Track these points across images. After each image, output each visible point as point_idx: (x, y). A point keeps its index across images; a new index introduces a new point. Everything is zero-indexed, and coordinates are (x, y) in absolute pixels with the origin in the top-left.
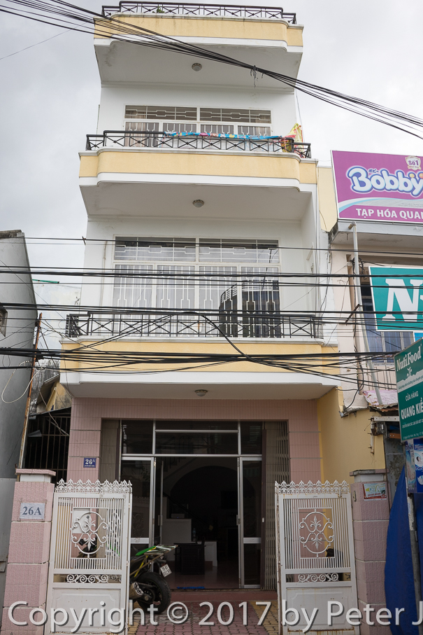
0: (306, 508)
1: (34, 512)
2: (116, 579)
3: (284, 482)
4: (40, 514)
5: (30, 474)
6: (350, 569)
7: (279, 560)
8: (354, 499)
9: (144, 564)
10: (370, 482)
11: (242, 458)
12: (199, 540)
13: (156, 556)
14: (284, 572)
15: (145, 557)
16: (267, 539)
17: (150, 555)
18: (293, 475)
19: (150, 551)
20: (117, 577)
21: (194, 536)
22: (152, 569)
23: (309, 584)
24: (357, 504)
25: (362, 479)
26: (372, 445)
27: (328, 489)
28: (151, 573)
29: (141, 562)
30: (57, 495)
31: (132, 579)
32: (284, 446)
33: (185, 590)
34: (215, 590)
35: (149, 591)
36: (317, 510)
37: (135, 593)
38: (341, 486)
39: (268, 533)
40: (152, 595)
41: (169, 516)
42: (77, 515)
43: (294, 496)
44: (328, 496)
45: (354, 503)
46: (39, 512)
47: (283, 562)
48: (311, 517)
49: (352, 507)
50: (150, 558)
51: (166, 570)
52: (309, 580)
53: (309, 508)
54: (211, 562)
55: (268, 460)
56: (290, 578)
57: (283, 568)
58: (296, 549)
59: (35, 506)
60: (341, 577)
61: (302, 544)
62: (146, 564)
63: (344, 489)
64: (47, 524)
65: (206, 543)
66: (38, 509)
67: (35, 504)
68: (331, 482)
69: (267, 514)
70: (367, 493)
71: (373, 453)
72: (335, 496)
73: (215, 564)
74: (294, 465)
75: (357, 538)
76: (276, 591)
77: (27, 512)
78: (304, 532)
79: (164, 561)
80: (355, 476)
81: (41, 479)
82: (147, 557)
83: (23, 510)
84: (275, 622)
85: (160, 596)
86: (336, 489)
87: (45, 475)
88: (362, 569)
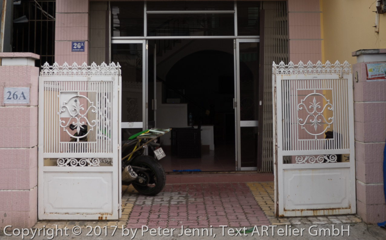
0: (306, 89)
1: (19, 96)
2: (108, 162)
3: (282, 63)
4: (25, 98)
5: (12, 58)
6: (349, 150)
7: (276, 141)
8: (356, 80)
9: (138, 147)
10: (374, 63)
11: (238, 40)
12: (195, 124)
13: (149, 139)
14: (281, 153)
15: (138, 140)
16: (265, 122)
17: (143, 139)
18: (291, 56)
19: (143, 134)
20: (109, 161)
21: (191, 120)
22: (146, 153)
23: (307, 165)
24: (358, 85)
25: (365, 59)
26: (377, 24)
27: (328, 70)
28: (146, 156)
29: (134, 146)
30: (43, 79)
31: (125, 163)
32: (283, 27)
33: (181, 173)
34: (211, 172)
35: (144, 174)
36: (317, 91)
37: (129, 176)
38: (342, 67)
39: (265, 116)
40: (146, 178)
41: (164, 101)
42: (64, 99)
43: (292, 77)
44: (328, 76)
45: (356, 84)
46: (24, 97)
47: (280, 144)
48: (310, 99)
49: (354, 88)
50: (143, 142)
51: (160, 154)
52: (307, 161)
53: (308, 89)
54: (208, 146)
55: (266, 42)
56: (288, 160)
57: (280, 150)
58: (295, 131)
59: (19, 90)
60: (339, 158)
61: (300, 126)
62: (140, 147)
63: (346, 69)
64: (33, 108)
65: (202, 127)
66: (23, 93)
67: (19, 88)
68: (333, 62)
69: (265, 97)
70: (370, 74)
71: (378, 32)
72: (335, 76)
73: (212, 147)
74: (293, 46)
75: (357, 119)
76: (273, 173)
77: (12, 96)
78: (302, 114)
79: (158, 144)
80: (358, 56)
81: (24, 63)
82: (140, 141)
83: (7, 95)
84: (272, 203)
85: (155, 179)
86: (338, 69)
87: (27, 58)
88: (361, 150)
